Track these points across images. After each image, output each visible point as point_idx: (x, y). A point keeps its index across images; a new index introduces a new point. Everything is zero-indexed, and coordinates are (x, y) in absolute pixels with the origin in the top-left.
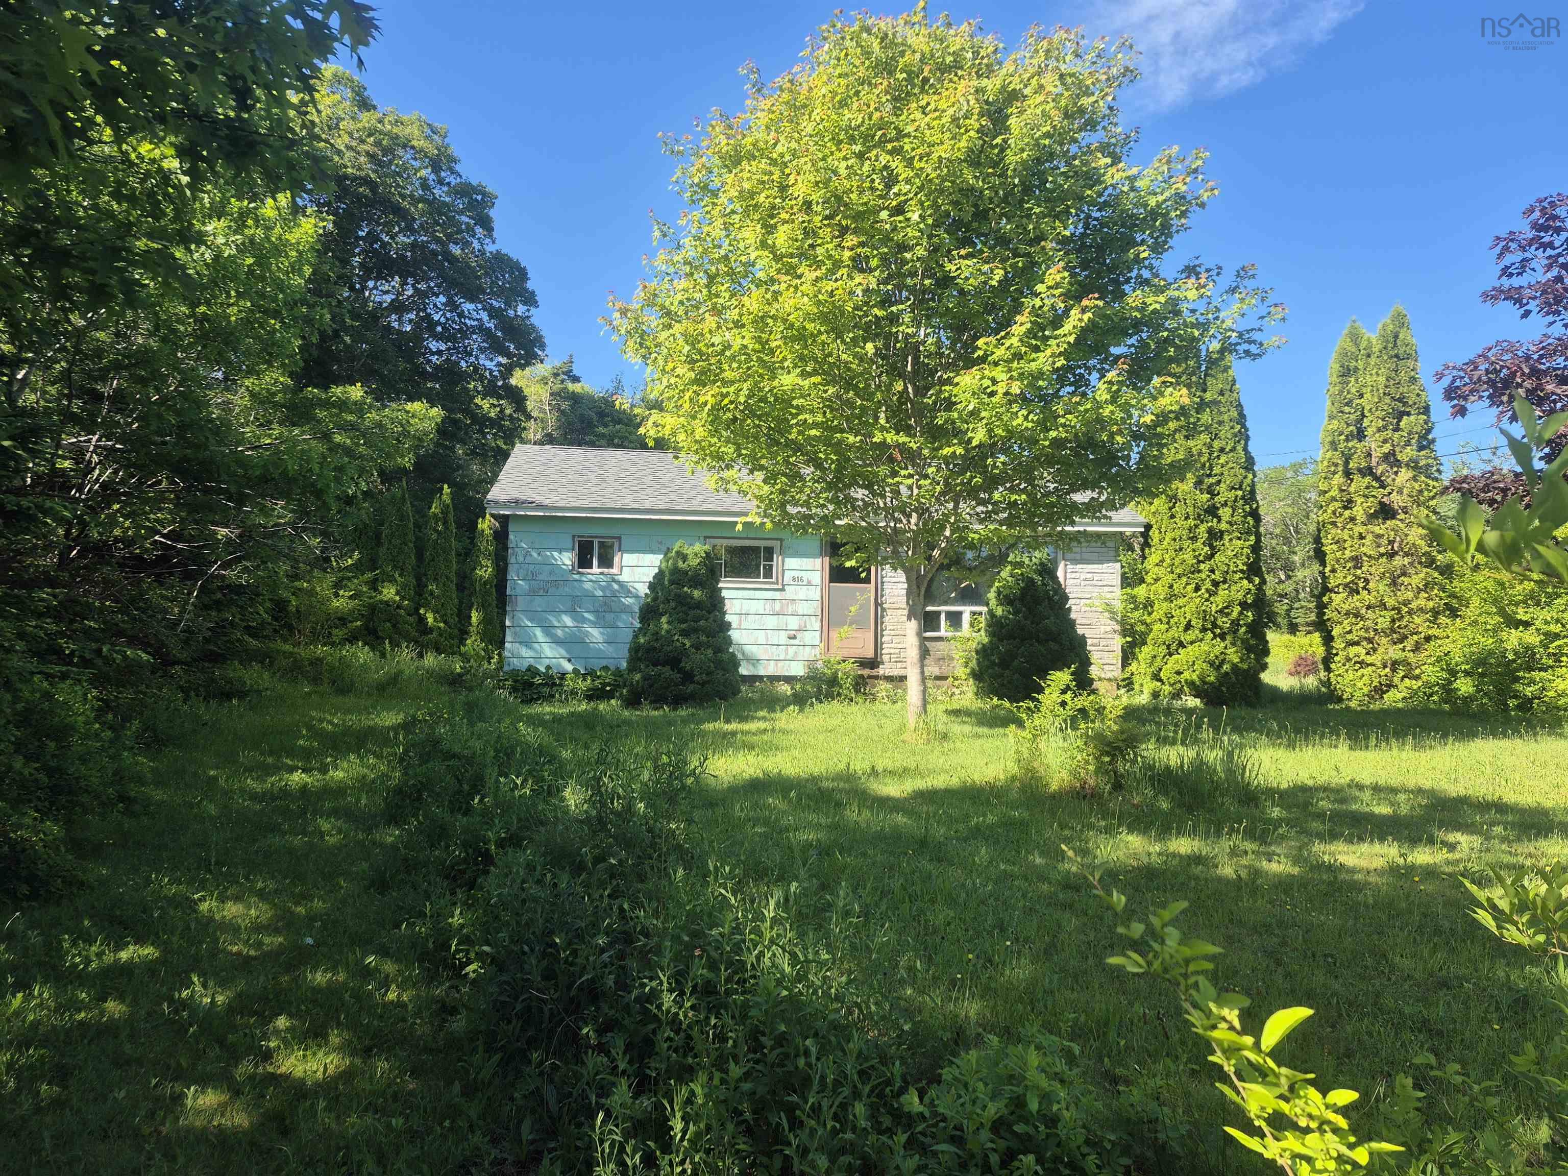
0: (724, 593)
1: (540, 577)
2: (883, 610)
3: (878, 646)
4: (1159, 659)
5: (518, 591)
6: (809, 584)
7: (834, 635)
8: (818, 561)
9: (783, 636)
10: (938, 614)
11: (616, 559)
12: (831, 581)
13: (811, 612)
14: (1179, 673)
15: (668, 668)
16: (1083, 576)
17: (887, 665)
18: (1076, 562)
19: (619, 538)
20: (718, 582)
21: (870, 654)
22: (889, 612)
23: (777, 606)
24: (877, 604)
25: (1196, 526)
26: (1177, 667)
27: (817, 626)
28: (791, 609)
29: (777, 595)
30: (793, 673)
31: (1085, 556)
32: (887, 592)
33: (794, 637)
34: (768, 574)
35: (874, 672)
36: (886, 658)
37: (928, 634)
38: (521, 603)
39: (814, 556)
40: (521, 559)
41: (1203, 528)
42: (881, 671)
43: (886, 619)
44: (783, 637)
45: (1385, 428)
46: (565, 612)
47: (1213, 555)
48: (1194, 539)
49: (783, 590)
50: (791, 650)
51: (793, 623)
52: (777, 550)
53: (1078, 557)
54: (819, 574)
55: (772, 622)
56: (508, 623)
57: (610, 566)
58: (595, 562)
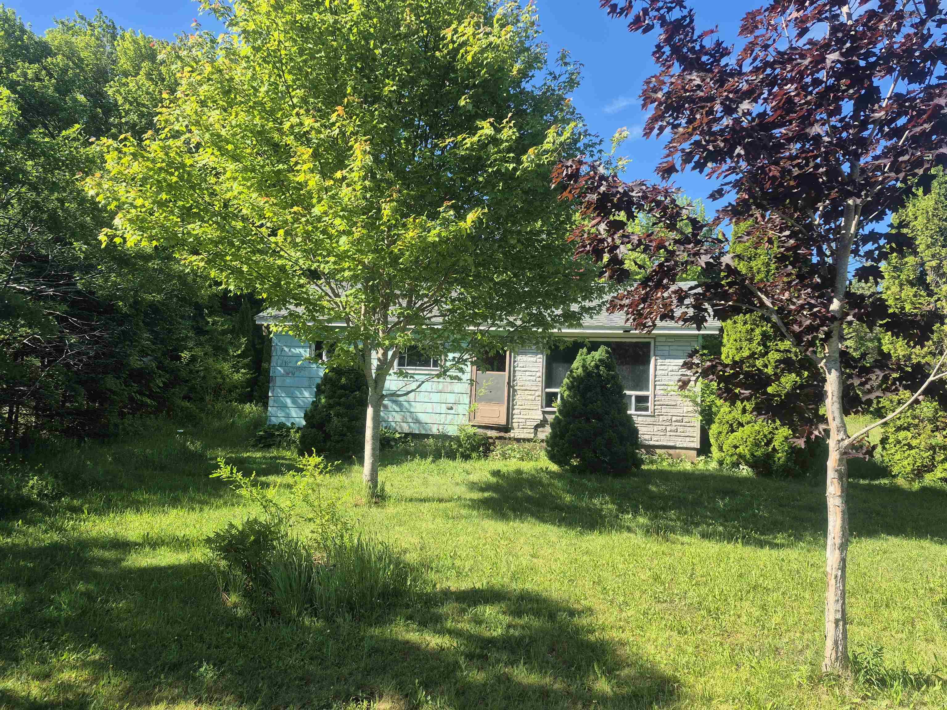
1: (290, 365)
2: (515, 391)
3: (509, 415)
4: (723, 435)
5: (277, 374)
7: (478, 407)
12: (478, 369)
13: (463, 391)
14: (736, 447)
16: (670, 368)
17: (516, 431)
18: (664, 357)
21: (503, 422)
22: (519, 392)
24: (510, 387)
25: (752, 330)
26: (735, 442)
27: (467, 401)
28: (449, 389)
31: (672, 353)
32: (518, 377)
33: (451, 408)
34: (435, 364)
35: (507, 435)
36: (515, 425)
37: (547, 409)
38: (278, 382)
40: (279, 353)
41: (758, 331)
42: (512, 434)
43: (516, 397)
44: (443, 408)
45: (933, 244)
46: (305, 388)
47: (767, 353)
48: (750, 340)
50: (450, 417)
51: (451, 398)
53: (666, 353)
55: (436, 397)
56: (270, 394)
58: (323, 356)
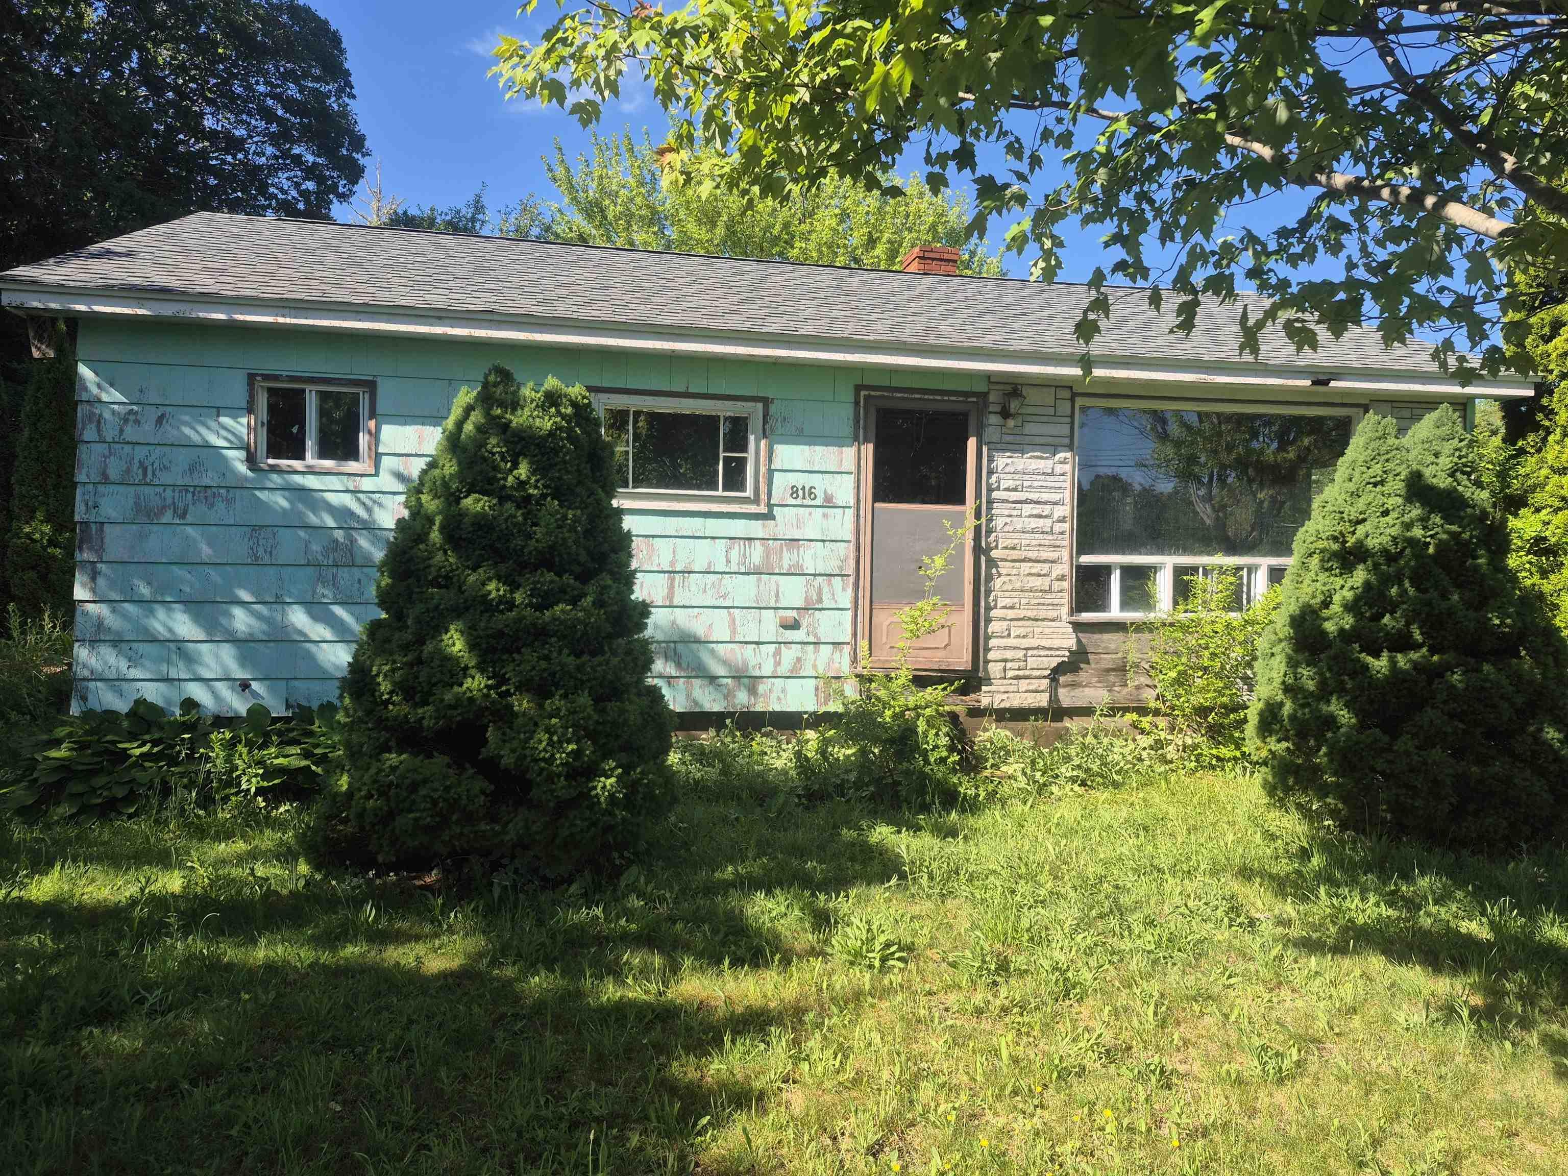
0: (628, 523)
1: (166, 478)
2: (991, 563)
3: (979, 643)
5: (105, 512)
6: (829, 503)
7: (883, 618)
8: (849, 452)
9: (770, 620)
10: (1106, 570)
11: (363, 440)
12: (877, 498)
13: (832, 566)
15: (440, 760)
17: (997, 685)
19: (371, 386)
20: (611, 495)
21: (962, 660)
22: (1004, 567)
23: (756, 554)
24: (978, 550)
27: (845, 598)
28: (787, 560)
29: (756, 528)
30: (791, 706)
32: (1000, 522)
33: (795, 625)
34: (735, 479)
35: (971, 701)
36: (995, 669)
37: (1087, 616)
38: (115, 542)
39: (836, 441)
40: (111, 431)
42: (986, 698)
43: (998, 583)
44: (769, 625)
49: (769, 516)
50: (789, 655)
51: (793, 592)
52: (756, 423)
54: (850, 480)
55: (744, 589)
57: (352, 453)
58: (310, 444)
